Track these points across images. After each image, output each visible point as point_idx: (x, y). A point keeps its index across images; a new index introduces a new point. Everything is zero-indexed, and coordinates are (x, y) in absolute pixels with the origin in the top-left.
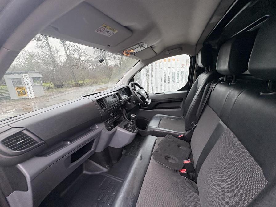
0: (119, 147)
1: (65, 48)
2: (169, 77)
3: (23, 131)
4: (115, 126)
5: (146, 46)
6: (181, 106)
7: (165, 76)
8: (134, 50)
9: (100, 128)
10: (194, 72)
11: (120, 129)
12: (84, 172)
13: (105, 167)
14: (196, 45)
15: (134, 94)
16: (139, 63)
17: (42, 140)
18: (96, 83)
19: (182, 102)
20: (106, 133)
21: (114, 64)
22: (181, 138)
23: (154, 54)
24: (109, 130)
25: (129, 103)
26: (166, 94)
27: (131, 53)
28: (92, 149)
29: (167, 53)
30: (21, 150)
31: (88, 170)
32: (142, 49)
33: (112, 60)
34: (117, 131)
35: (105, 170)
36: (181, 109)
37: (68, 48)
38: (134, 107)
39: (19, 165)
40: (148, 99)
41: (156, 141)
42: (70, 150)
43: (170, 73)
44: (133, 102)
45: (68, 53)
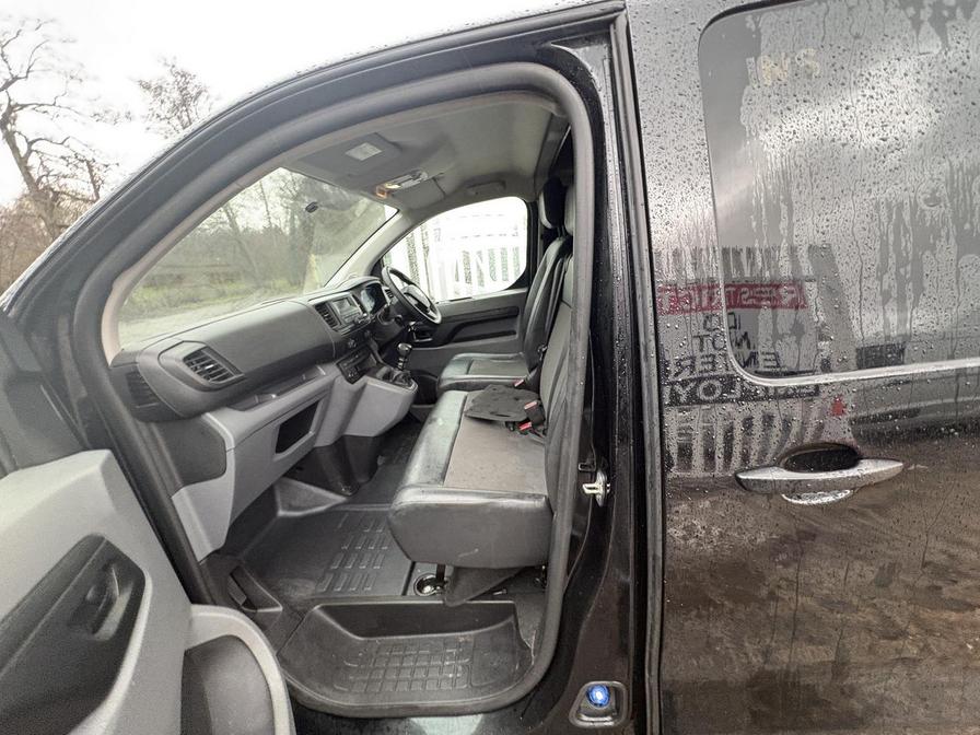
0: (373, 435)
1: (15, 149)
2: (478, 267)
3: (204, 351)
4: (361, 376)
5: (425, 176)
6: (517, 327)
7: (467, 263)
8: (399, 184)
9: (328, 374)
10: (538, 238)
11: (373, 384)
12: (281, 513)
13: (339, 493)
14: (535, 175)
15: (400, 297)
16: (399, 216)
17: (238, 372)
18: (193, 300)
19: (519, 316)
20: (344, 389)
21: (266, 224)
22: (520, 387)
23: (439, 195)
24: (352, 381)
25: (386, 324)
26: (477, 299)
27: (390, 192)
28: (311, 433)
29: (472, 192)
30: (218, 380)
31: (291, 508)
32: (416, 182)
33: (257, 209)
34: (368, 387)
35: (340, 499)
36: (517, 336)
37: (34, 147)
38: (400, 333)
39: (208, 415)
40: (434, 311)
41: (466, 397)
42: (284, 409)
43: (479, 253)
44: (396, 319)
45: (35, 174)
